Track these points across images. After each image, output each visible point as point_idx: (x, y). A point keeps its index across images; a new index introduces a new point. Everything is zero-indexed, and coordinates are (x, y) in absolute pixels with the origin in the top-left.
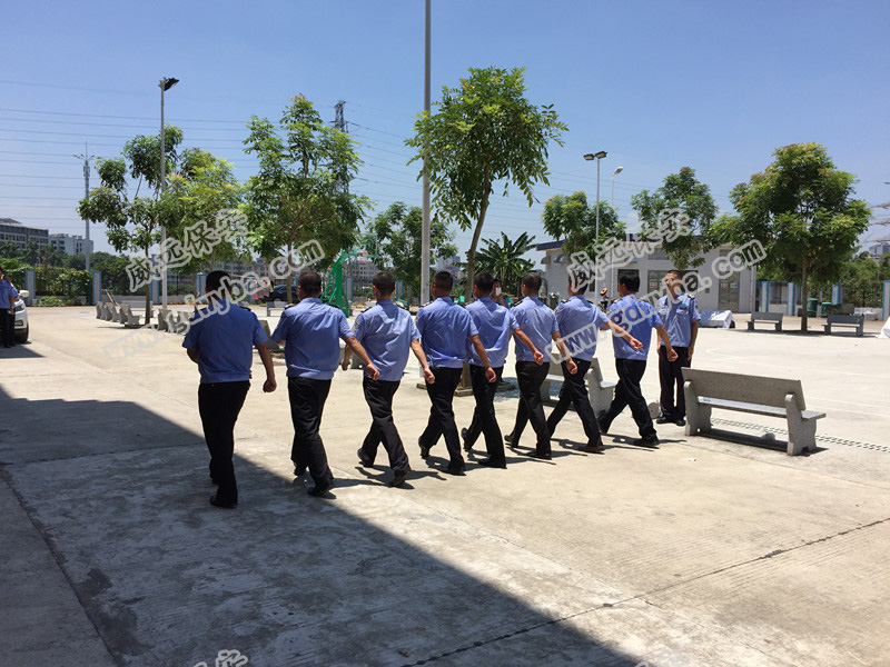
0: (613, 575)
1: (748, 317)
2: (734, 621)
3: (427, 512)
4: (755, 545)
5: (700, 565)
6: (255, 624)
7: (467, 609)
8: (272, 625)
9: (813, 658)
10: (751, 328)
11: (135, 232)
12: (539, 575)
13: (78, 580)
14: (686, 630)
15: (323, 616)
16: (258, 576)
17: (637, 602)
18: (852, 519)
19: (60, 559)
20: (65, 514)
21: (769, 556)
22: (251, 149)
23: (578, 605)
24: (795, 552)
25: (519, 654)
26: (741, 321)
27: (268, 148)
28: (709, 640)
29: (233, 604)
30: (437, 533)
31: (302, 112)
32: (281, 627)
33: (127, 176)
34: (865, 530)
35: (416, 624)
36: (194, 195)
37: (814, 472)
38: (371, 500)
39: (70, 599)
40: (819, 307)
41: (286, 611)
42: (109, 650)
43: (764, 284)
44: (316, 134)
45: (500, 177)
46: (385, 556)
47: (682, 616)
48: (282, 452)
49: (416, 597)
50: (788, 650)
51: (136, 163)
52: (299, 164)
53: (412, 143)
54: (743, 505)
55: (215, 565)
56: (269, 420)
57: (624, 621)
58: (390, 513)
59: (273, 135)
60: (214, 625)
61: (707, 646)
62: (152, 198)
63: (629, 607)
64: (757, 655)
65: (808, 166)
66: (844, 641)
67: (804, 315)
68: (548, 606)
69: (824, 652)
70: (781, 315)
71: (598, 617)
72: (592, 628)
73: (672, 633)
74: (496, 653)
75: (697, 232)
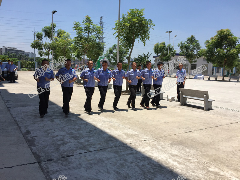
0: (149, 135)
1: (208, 77)
2: (174, 145)
3: (109, 121)
4: (186, 130)
5: (171, 133)
6: (62, 142)
7: (112, 140)
8: (66, 142)
9: (189, 153)
10: (209, 79)
11: (45, 52)
12: (131, 134)
13: (23, 132)
14: (161, 146)
15: (78, 141)
16: (65, 132)
17: (153, 140)
18: (213, 125)
19: (20, 128)
20: (22, 119)
21: (189, 132)
22: (75, 30)
23: (138, 140)
24: (195, 131)
25: (121, 149)
26: (206, 77)
27: (79, 30)
29: (58, 138)
30: (110, 125)
31: (88, 20)
32: (68, 142)
33: (43, 37)
34: (215, 127)
35: (99, 143)
36: (60, 42)
37: (209, 114)
39: (21, 136)
40: (229, 74)
41: (70, 139)
42: (29, 146)
43: (215, 68)
44: (91, 26)
45: (137, 38)
47: (162, 143)
49: (101, 138)
50: (184, 151)
51: (45, 33)
52: (87, 34)
53: (114, 29)
54: (187, 121)
55: (55, 130)
57: (148, 144)
58: (100, 120)
59: (80, 26)
60: (53, 142)
61: (165, 149)
62: (50, 43)
63: (150, 141)
64: (176, 151)
65: (226, 35)
66: (199, 150)
67: (224, 76)
68: (131, 140)
69: (193, 151)
70: (217, 76)
71: (142, 143)
72: (140, 145)
73: (158, 146)
74: (116, 149)
75: (195, 53)
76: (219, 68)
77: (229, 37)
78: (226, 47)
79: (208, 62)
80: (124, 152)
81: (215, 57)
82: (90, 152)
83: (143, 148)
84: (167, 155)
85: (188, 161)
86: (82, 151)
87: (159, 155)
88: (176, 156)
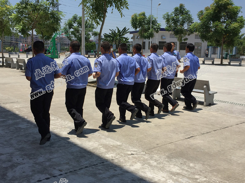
0: (136, 145)
1: (203, 59)
2: (172, 158)
4: (185, 135)
5: (166, 141)
6: (10, 163)
7: (85, 156)
8: (16, 163)
9: (194, 168)
10: (204, 63)
12: (112, 145)
14: (156, 161)
15: (35, 160)
16: (13, 148)
17: (142, 153)
18: (219, 126)
21: (189, 138)
23: (122, 154)
24: (198, 137)
25: (99, 170)
26: (201, 60)
28: (163, 163)
29: (3, 157)
32: (19, 164)
34: (222, 130)
35: (67, 162)
37: (211, 111)
38: (57, 123)
40: (228, 56)
41: (21, 159)
43: (210, 47)
46: (59, 141)
48: (27, 107)
49: (68, 153)
50: (187, 166)
54: (185, 123)
56: (23, 96)
57: (136, 159)
58: (63, 127)
61: (161, 165)
63: (139, 154)
64: (177, 168)
65: (225, 4)
66: (205, 163)
67: (222, 58)
68: (112, 155)
69: (198, 166)
70: (214, 58)
71: (128, 158)
72: (126, 161)
73: (151, 162)
74: (92, 169)
75: (186, 28)
76: (216, 48)
77: (228, 7)
78: (225, 20)
79: (203, 41)
80: (104, 173)
81: (211, 33)
82: (55, 177)
83: (130, 165)
84: (165, 175)
85: (194, 180)
86: (43, 177)
87: (155, 174)
88: (178, 174)
